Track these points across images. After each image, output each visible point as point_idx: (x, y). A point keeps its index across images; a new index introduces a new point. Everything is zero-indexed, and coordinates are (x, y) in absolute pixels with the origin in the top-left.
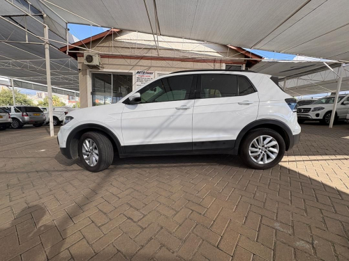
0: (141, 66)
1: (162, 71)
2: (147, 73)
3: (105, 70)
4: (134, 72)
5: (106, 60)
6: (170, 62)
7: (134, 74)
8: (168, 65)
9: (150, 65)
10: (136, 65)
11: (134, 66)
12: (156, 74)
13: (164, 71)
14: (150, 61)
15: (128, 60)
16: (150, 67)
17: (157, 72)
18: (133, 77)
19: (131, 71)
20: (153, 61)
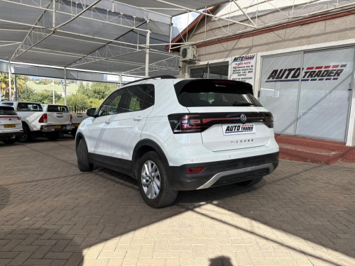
0: (239, 49)
1: (267, 50)
2: (247, 58)
3: (201, 63)
4: (230, 60)
5: (203, 50)
6: (281, 32)
7: (230, 63)
8: (278, 39)
9: (250, 45)
10: (233, 49)
11: (231, 50)
12: (259, 58)
13: (271, 49)
14: (251, 38)
15: (225, 44)
16: (250, 48)
17: (260, 54)
18: (230, 67)
19: (227, 60)
20: (255, 37)
